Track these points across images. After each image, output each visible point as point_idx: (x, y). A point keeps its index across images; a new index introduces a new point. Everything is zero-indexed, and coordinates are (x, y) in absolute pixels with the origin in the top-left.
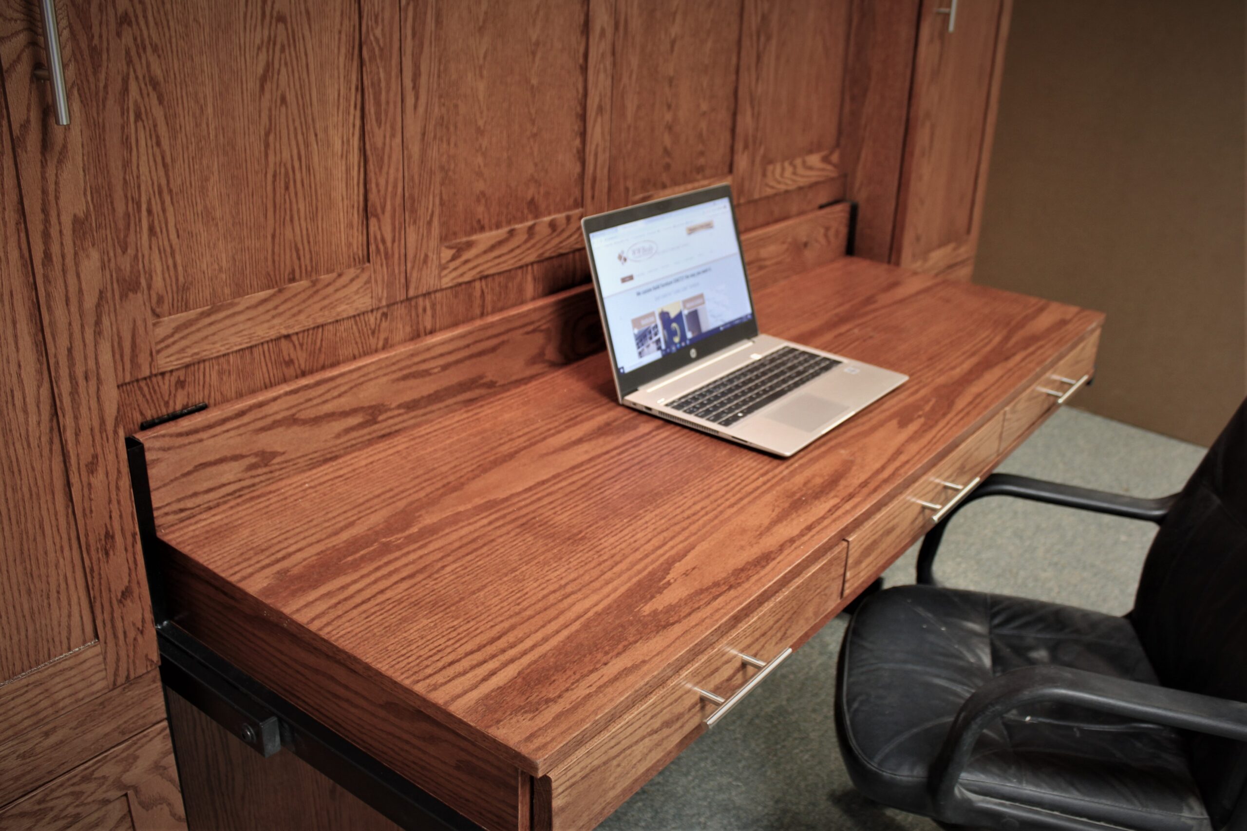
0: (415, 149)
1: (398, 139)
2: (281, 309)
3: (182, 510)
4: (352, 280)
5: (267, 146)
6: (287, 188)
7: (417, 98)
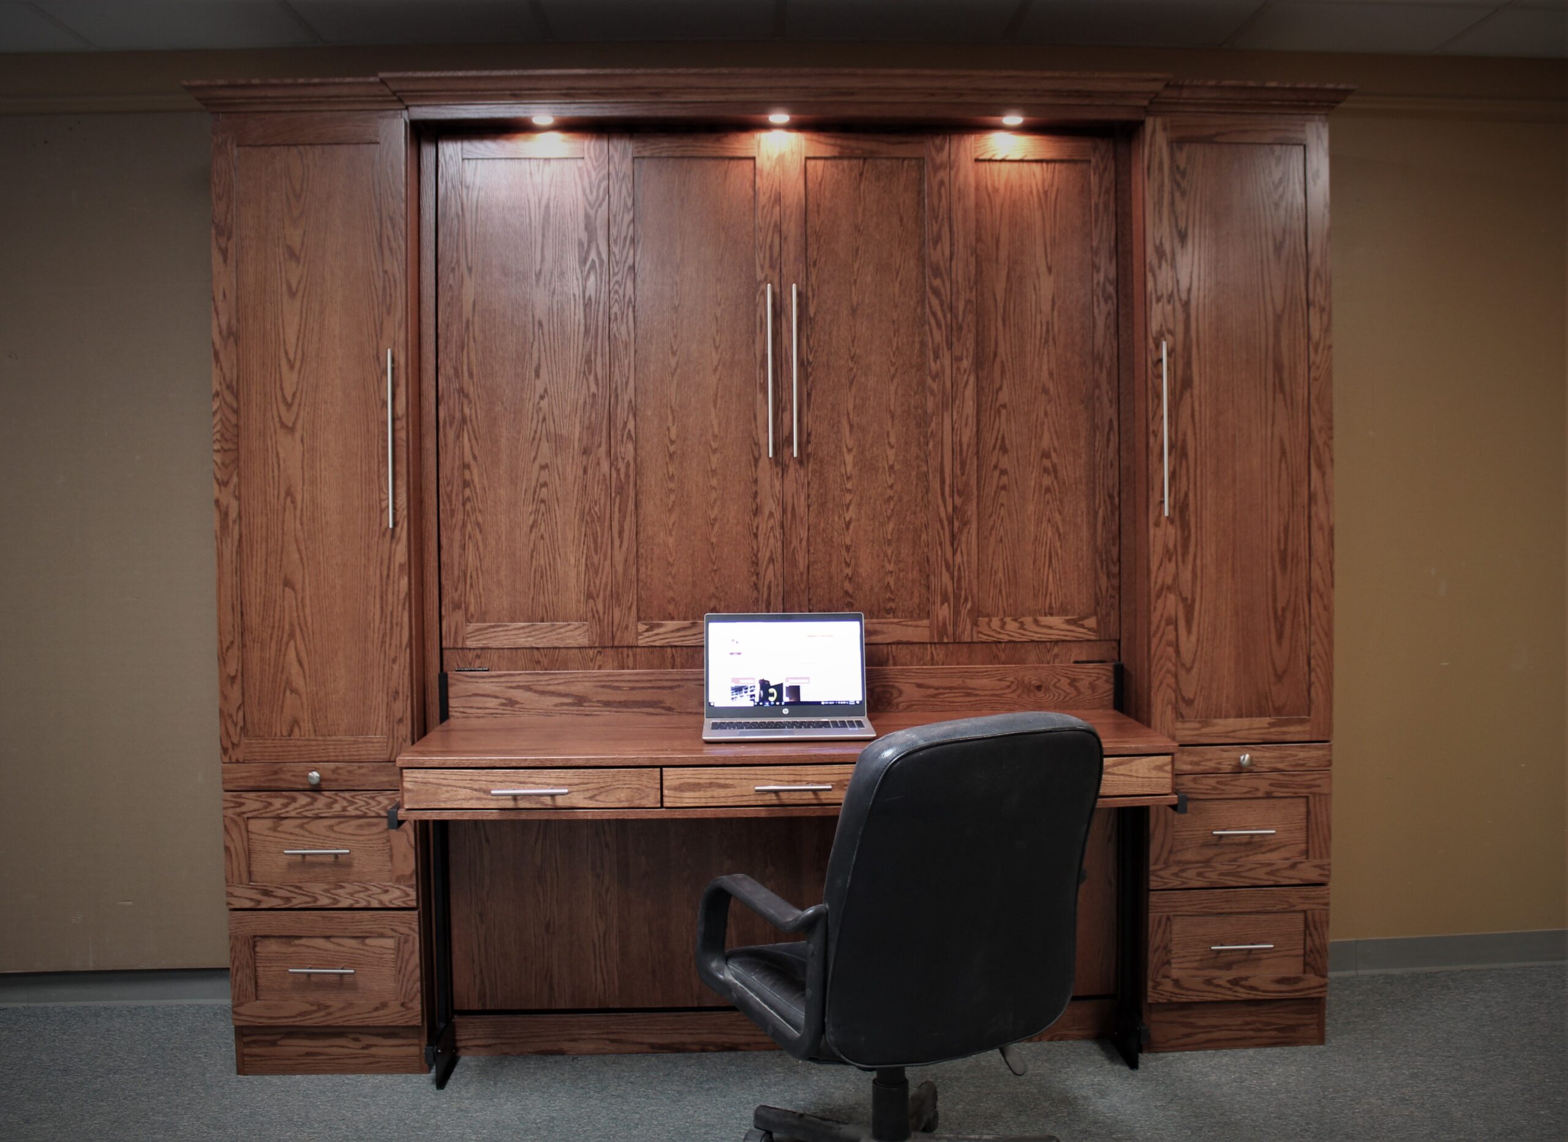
0: (620, 569)
1: (608, 562)
2: (533, 633)
3: (464, 713)
4: (576, 629)
5: (532, 557)
6: (542, 577)
7: (621, 542)
